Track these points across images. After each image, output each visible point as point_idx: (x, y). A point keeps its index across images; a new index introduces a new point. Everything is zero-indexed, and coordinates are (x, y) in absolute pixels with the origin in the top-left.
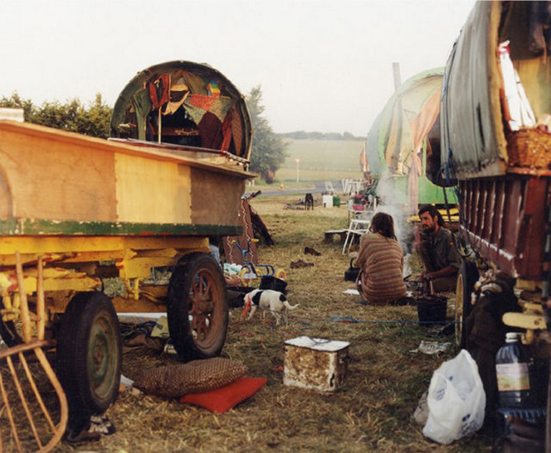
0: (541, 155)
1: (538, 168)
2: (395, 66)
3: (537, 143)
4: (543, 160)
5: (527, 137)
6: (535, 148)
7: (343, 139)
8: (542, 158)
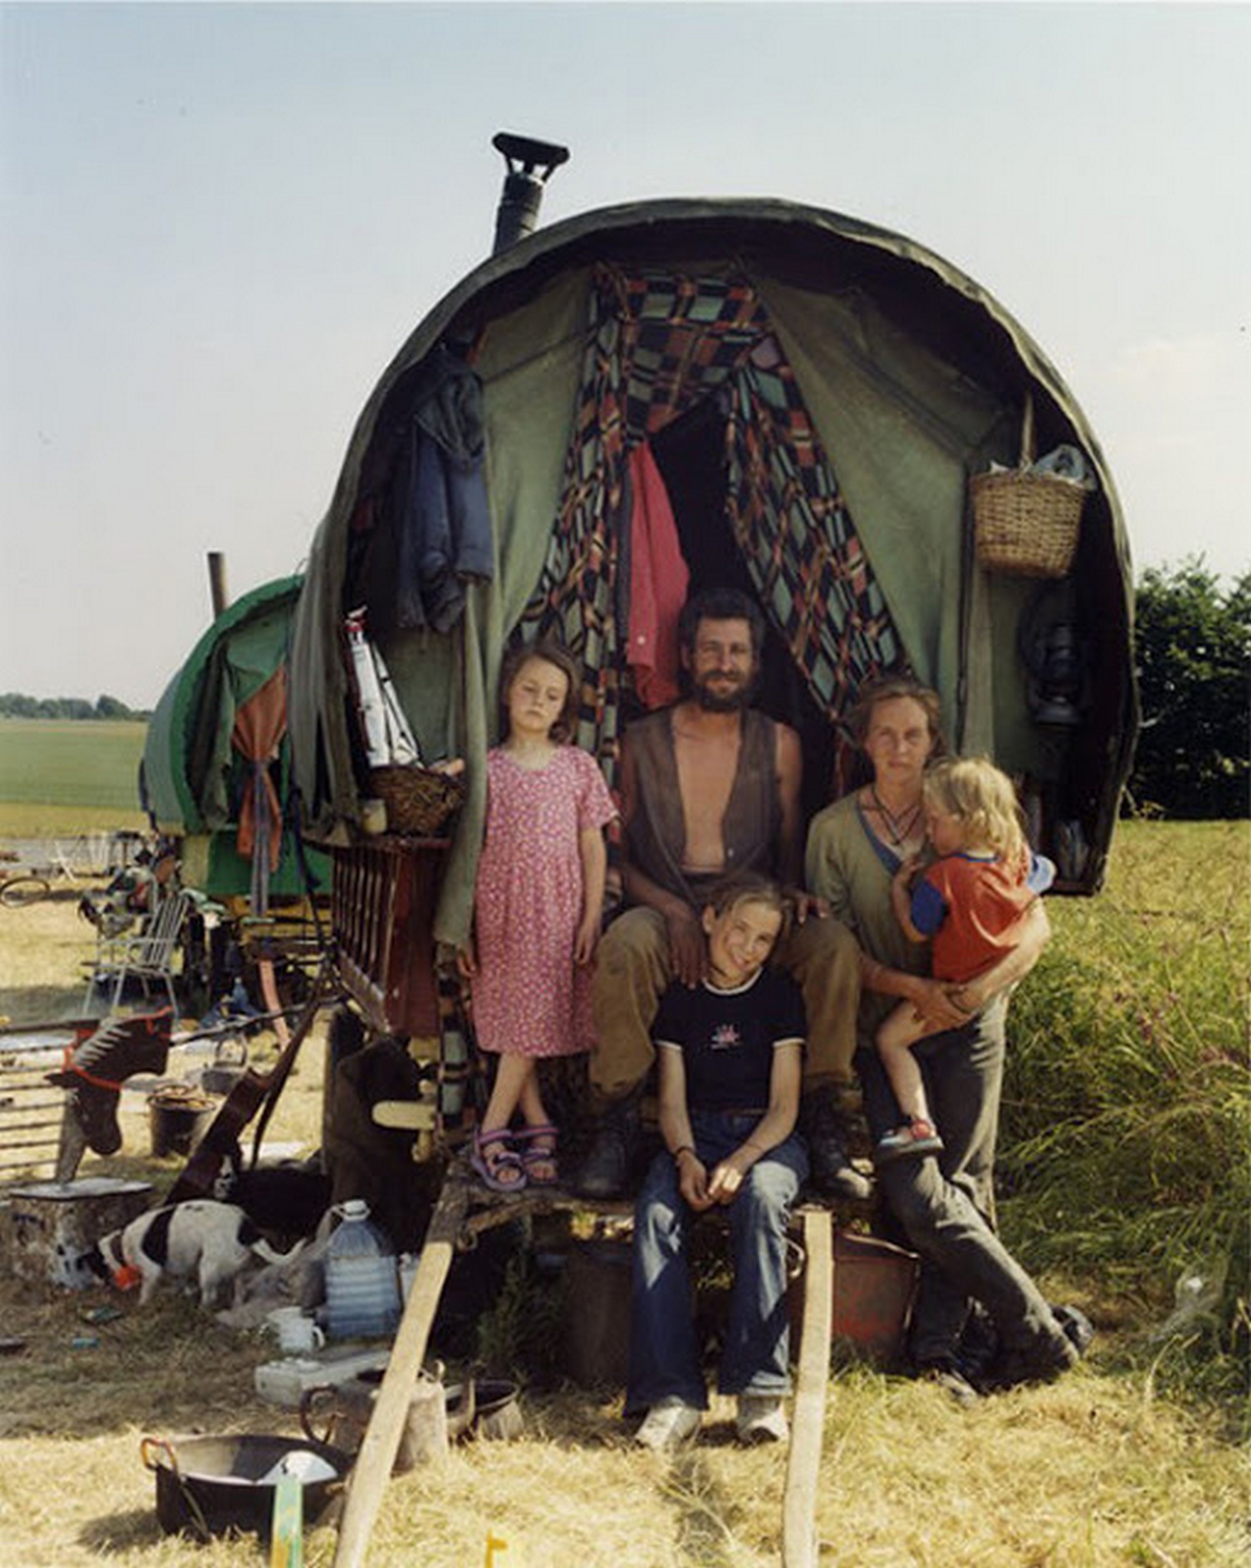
0: (420, 812)
1: (416, 834)
2: (215, 559)
3: (409, 790)
4: (423, 821)
5: (393, 780)
6: (406, 799)
7: (96, 716)
8: (421, 817)
